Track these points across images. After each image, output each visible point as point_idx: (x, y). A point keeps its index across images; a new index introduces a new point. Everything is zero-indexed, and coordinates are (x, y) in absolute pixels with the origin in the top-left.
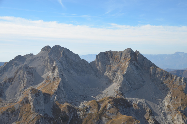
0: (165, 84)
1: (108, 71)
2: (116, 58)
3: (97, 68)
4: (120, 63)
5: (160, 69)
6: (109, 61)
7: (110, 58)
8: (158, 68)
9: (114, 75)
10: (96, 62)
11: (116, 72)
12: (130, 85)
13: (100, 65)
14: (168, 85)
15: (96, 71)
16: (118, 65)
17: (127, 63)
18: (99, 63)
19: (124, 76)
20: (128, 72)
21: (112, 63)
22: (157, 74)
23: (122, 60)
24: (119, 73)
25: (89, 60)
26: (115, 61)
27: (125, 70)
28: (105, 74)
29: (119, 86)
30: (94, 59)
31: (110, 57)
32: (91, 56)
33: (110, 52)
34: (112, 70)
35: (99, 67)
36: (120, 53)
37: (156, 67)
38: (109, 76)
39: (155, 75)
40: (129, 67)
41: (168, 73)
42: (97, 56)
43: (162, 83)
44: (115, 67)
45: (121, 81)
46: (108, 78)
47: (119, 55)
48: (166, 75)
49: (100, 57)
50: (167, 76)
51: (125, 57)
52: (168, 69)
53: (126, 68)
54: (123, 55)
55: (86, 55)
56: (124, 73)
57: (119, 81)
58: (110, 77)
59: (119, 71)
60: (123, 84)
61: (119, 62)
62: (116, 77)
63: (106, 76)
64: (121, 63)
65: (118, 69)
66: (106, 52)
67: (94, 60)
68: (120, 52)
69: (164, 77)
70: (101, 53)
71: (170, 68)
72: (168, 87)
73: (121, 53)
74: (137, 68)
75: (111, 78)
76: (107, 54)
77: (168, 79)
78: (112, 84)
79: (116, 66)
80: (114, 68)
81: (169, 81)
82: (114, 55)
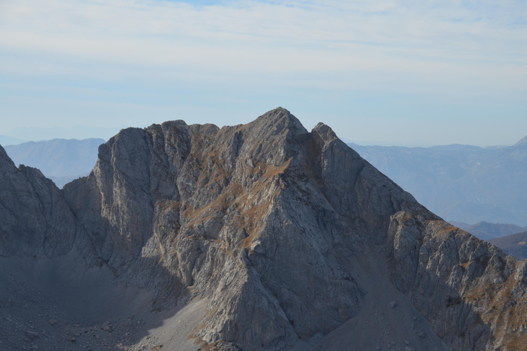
0: (470, 307)
1: (164, 235)
2: (208, 161)
3: (104, 213)
4: (228, 190)
5: (446, 226)
6: (173, 178)
7: (176, 164)
8: (433, 217)
9: (197, 253)
10: (100, 183)
11: (206, 237)
12: (281, 313)
13: (118, 201)
14: (484, 309)
15: (99, 235)
16: (217, 203)
17: (271, 191)
18: (116, 190)
19: (251, 260)
20: (272, 237)
21: (185, 188)
22: (430, 251)
23: (239, 176)
24: (224, 245)
25: (61, 174)
26: (201, 179)
27: (259, 230)
28: (147, 251)
29: (225, 317)
30: (87, 165)
31: (178, 157)
32: (71, 146)
33: (176, 127)
34: (185, 227)
35: (116, 211)
36: (232, 137)
37: (421, 216)
38: (167, 263)
39: (416, 258)
40: (276, 212)
41: (485, 246)
42: (104, 150)
43: (454, 301)
44: (203, 211)
45: (235, 290)
46: (165, 272)
47: (225, 148)
48: (477, 260)
49: (118, 156)
50: (481, 263)
51: (258, 158)
52: (484, 224)
53: (265, 217)
54: (247, 147)
55: (43, 143)
56: (253, 246)
57: (225, 288)
58: (176, 266)
59: (225, 232)
60: (245, 306)
61: (227, 182)
62: (207, 265)
63: (155, 263)
64: (238, 191)
65: (218, 223)
66: (155, 127)
67: (85, 173)
68: (229, 129)
69: (463, 269)
70: (128, 135)
71: (495, 222)
72: (485, 319)
73: (238, 136)
74: (322, 219)
75: (180, 272)
76: (161, 137)
77: (483, 279)
78: (185, 304)
79: (209, 208)
80: (199, 216)
81: (491, 289)
82: (200, 145)
